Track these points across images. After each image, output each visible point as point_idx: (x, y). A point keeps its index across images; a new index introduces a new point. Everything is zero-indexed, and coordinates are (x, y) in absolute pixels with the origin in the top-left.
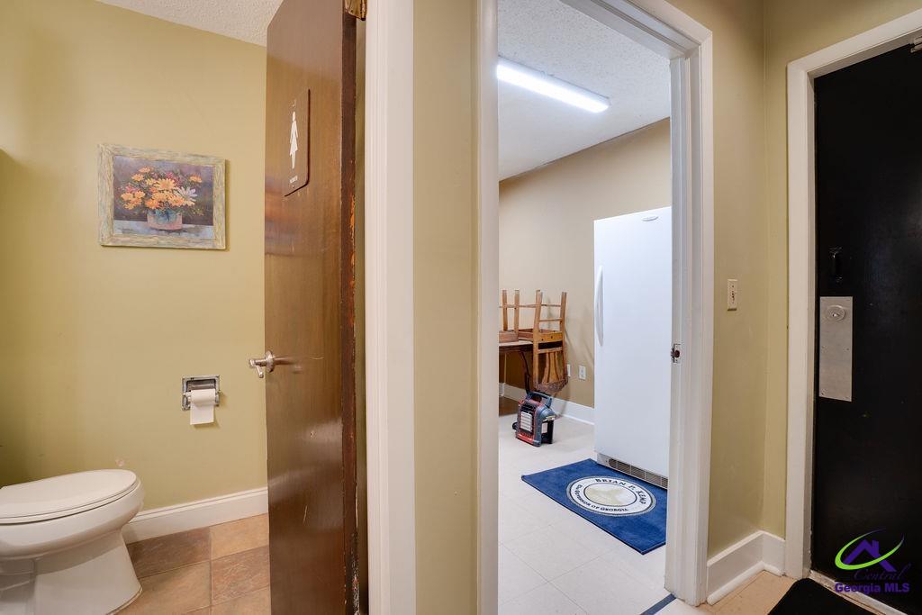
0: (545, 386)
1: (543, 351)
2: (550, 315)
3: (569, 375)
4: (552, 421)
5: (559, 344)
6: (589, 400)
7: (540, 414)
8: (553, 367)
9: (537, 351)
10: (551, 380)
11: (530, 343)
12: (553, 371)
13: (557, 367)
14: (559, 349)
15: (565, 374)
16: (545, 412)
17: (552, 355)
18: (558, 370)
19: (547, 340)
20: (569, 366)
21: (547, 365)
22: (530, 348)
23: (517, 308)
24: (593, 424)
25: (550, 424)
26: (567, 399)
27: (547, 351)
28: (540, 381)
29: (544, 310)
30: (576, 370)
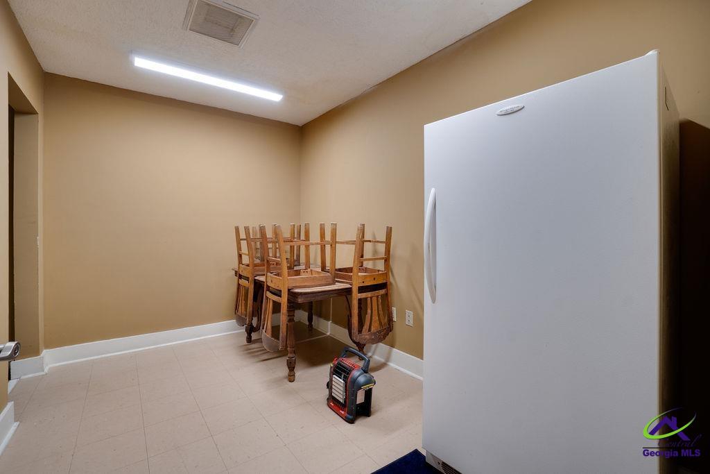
0: (365, 335)
1: (363, 295)
2: (375, 252)
3: (395, 319)
4: (371, 389)
5: (383, 286)
6: (416, 349)
7: (354, 381)
8: (375, 312)
9: (356, 296)
10: (373, 329)
11: (348, 286)
12: (375, 318)
13: (381, 312)
14: (382, 292)
15: (390, 320)
16: (362, 379)
17: (374, 299)
18: (382, 317)
19: (369, 283)
20: (394, 309)
21: (369, 311)
22: (348, 291)
23: (334, 243)
24: (421, 378)
25: (368, 394)
26: (392, 346)
27: (369, 294)
28: (360, 331)
29: (368, 246)
30: (402, 315)
